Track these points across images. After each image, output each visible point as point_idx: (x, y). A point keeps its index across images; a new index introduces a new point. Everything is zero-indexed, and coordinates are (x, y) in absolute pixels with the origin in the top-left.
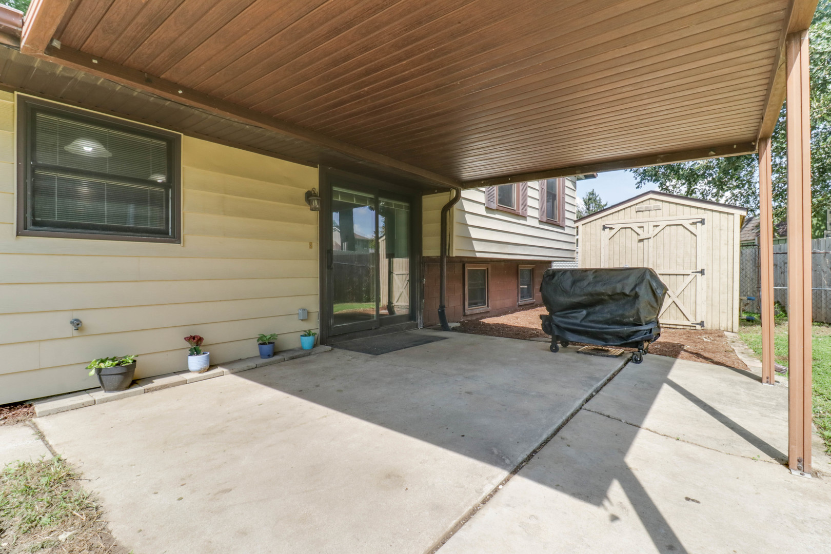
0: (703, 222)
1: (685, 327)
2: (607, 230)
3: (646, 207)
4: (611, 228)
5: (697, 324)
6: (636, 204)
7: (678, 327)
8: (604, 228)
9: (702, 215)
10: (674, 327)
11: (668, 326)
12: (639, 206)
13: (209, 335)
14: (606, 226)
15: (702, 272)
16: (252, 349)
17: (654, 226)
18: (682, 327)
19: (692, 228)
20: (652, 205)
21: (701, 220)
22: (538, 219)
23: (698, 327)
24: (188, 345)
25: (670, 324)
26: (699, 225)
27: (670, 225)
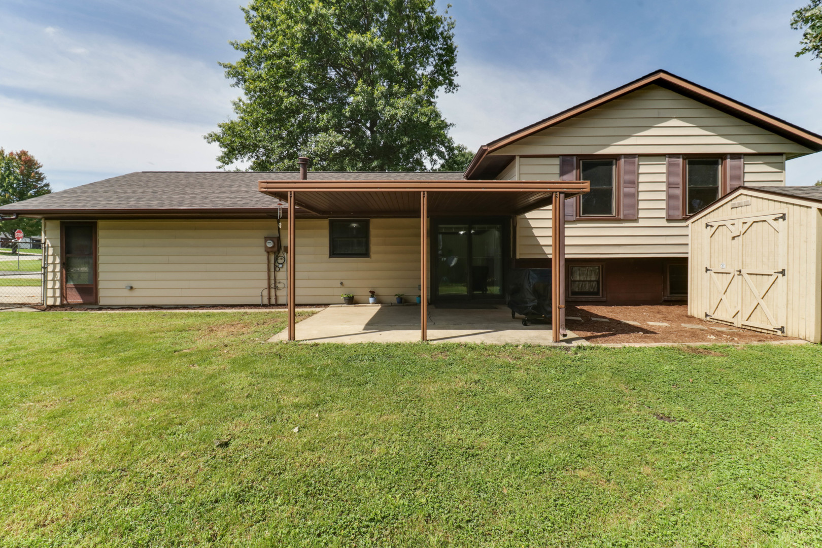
0: (783, 217)
1: (769, 332)
2: (709, 228)
3: (739, 203)
4: (712, 226)
5: (779, 329)
6: (731, 200)
7: (763, 331)
8: (707, 226)
9: (783, 209)
10: (760, 330)
11: (755, 329)
12: (733, 202)
13: (377, 291)
14: (708, 224)
15: (783, 272)
16: (394, 300)
17: (743, 223)
18: (766, 331)
19: (774, 223)
20: (743, 201)
21: (782, 215)
22: (664, 218)
23: (779, 333)
24: (370, 294)
25: (756, 328)
26: (781, 220)
27: (757, 222)
